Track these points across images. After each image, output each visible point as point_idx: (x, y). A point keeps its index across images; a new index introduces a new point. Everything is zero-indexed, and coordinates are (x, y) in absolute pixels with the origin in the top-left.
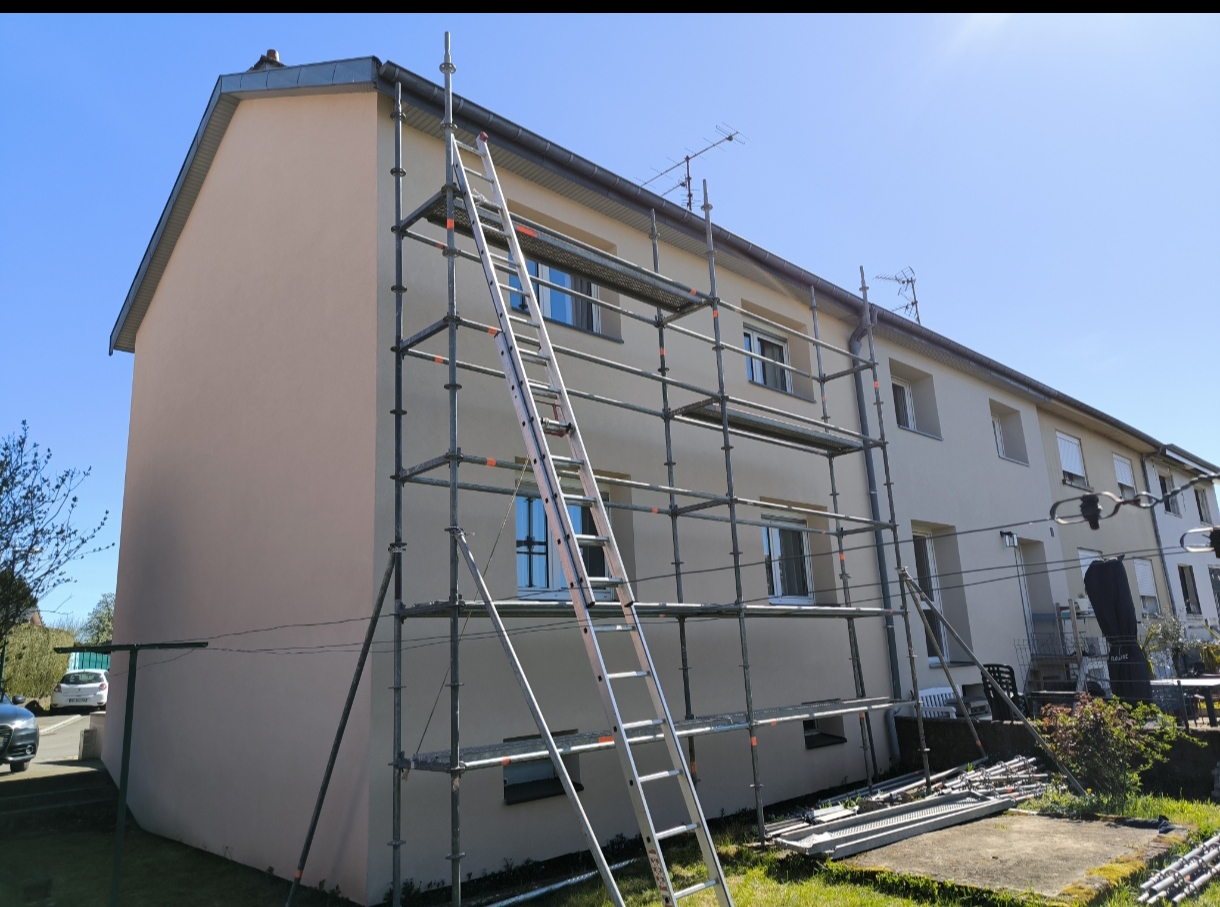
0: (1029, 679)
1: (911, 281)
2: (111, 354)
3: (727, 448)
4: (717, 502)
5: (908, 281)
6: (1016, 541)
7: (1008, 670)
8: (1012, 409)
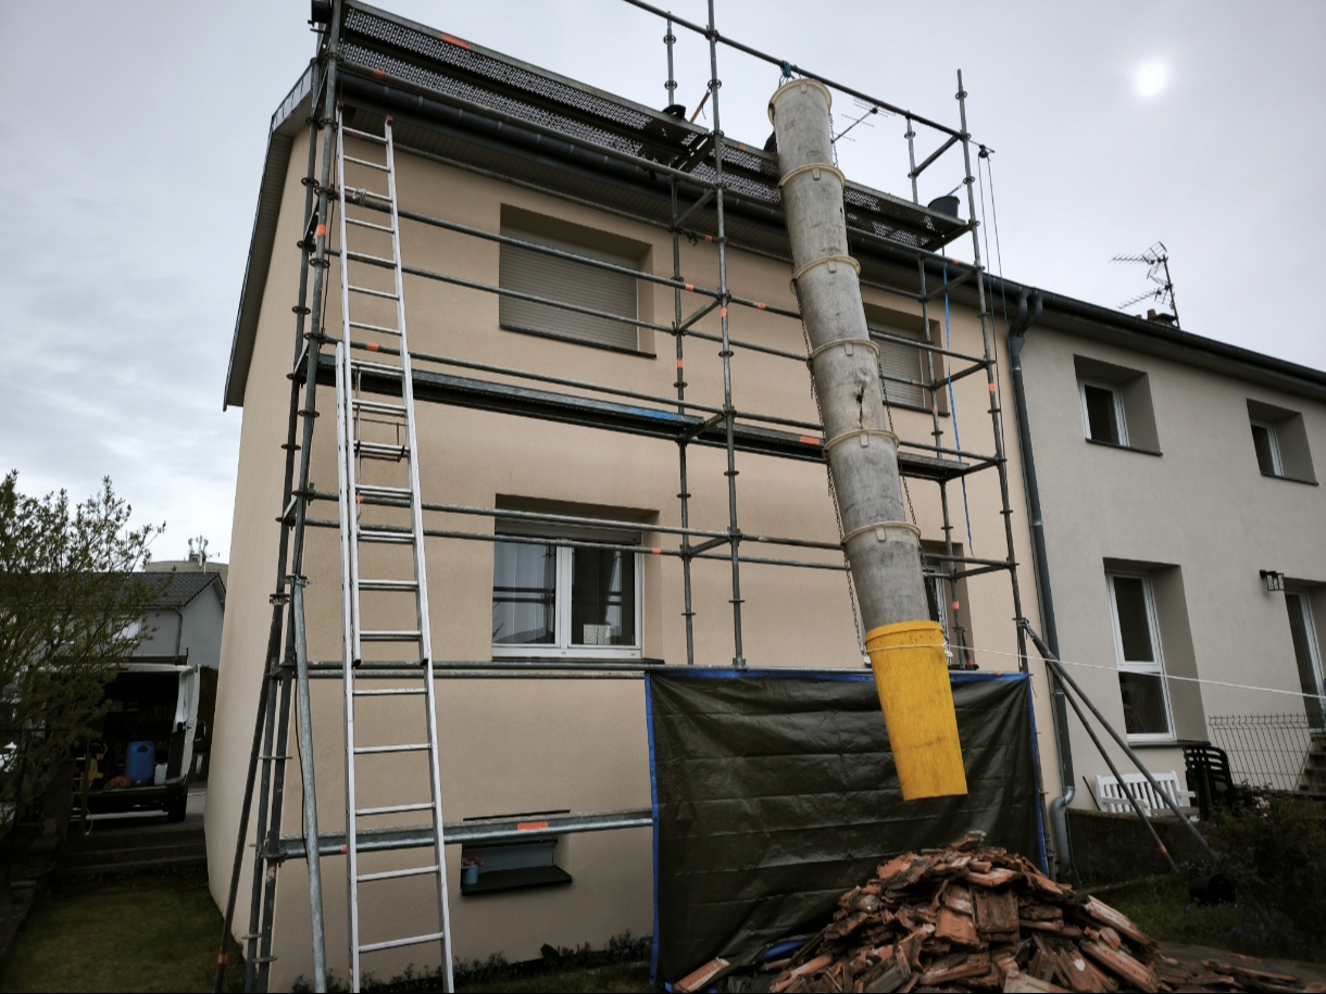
0: (1309, 766)
1: (1165, 260)
2: (225, 409)
3: (731, 473)
4: (720, 540)
5: (1159, 260)
6: (1281, 582)
7: (1218, 754)
8: (1292, 412)
